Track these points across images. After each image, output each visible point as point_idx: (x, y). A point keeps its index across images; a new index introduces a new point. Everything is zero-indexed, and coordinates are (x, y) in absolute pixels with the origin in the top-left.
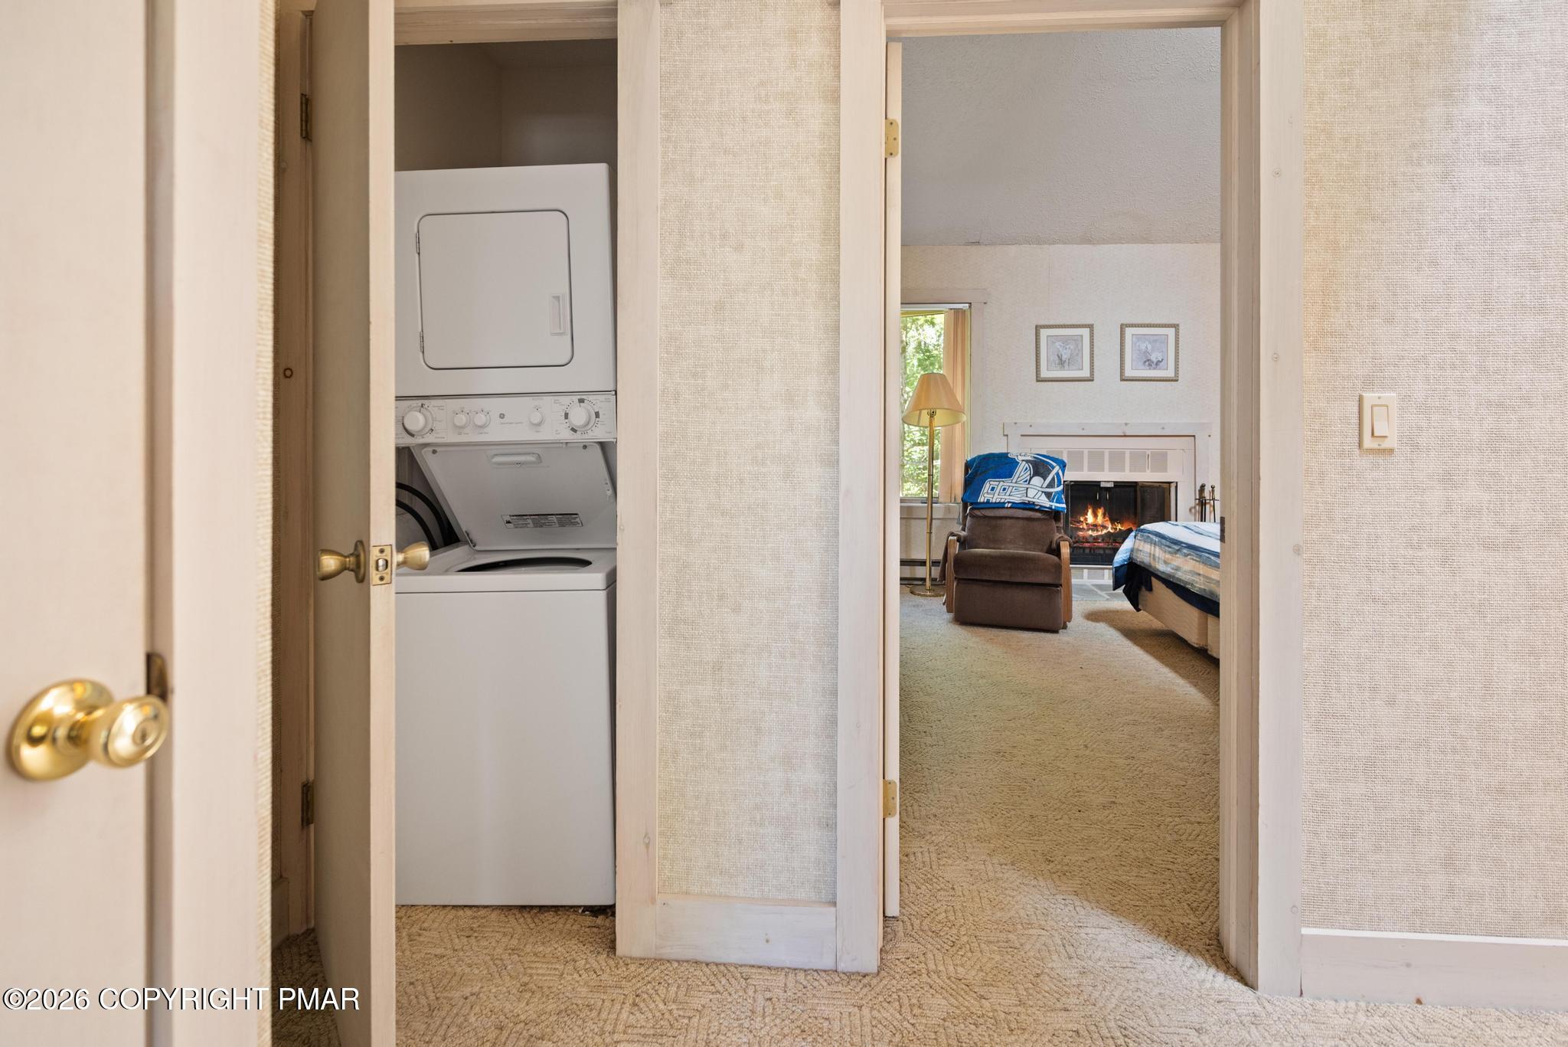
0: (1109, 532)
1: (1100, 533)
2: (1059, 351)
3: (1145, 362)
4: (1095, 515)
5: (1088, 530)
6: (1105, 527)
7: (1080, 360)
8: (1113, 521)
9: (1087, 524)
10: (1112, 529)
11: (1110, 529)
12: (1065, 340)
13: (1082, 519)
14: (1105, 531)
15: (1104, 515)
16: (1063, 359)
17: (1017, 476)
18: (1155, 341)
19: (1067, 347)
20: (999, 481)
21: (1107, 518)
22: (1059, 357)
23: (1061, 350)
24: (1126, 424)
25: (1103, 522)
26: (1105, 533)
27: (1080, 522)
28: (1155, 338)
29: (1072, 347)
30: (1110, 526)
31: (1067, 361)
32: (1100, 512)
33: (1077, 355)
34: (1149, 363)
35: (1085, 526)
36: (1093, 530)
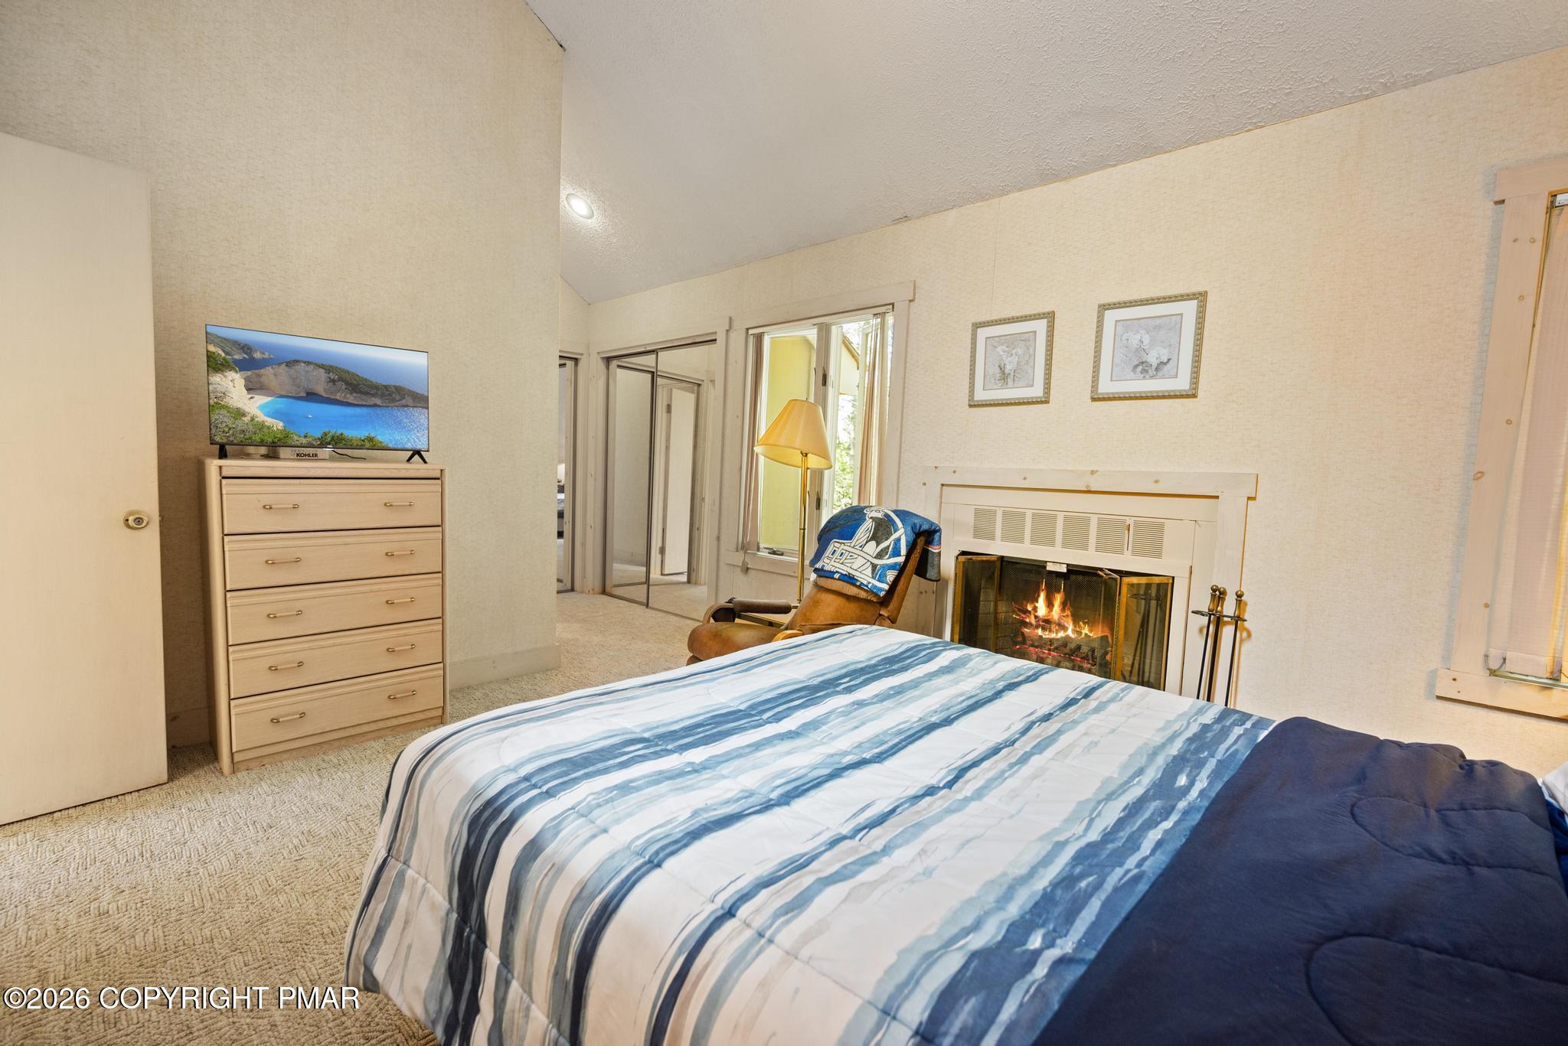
0: (1068, 637)
1: (1053, 635)
2: (1002, 360)
3: (1136, 366)
4: (1050, 604)
5: (1037, 627)
6: (1065, 628)
7: (1030, 371)
8: (1076, 619)
9: (1036, 617)
10: (1074, 631)
11: (1070, 632)
12: (1011, 341)
13: (1029, 608)
14: (1061, 634)
15: (1064, 605)
16: (1007, 371)
17: (856, 539)
18: (1158, 328)
19: (1013, 352)
20: (841, 543)
21: (1068, 612)
22: (1002, 369)
23: (1004, 357)
24: (1093, 472)
25: (1060, 618)
26: (1062, 638)
27: (1026, 612)
28: (1158, 322)
29: (1020, 352)
30: (1071, 627)
31: (1012, 374)
32: (1058, 599)
33: (1027, 363)
34: (1143, 368)
35: (1033, 621)
36: (1044, 629)
